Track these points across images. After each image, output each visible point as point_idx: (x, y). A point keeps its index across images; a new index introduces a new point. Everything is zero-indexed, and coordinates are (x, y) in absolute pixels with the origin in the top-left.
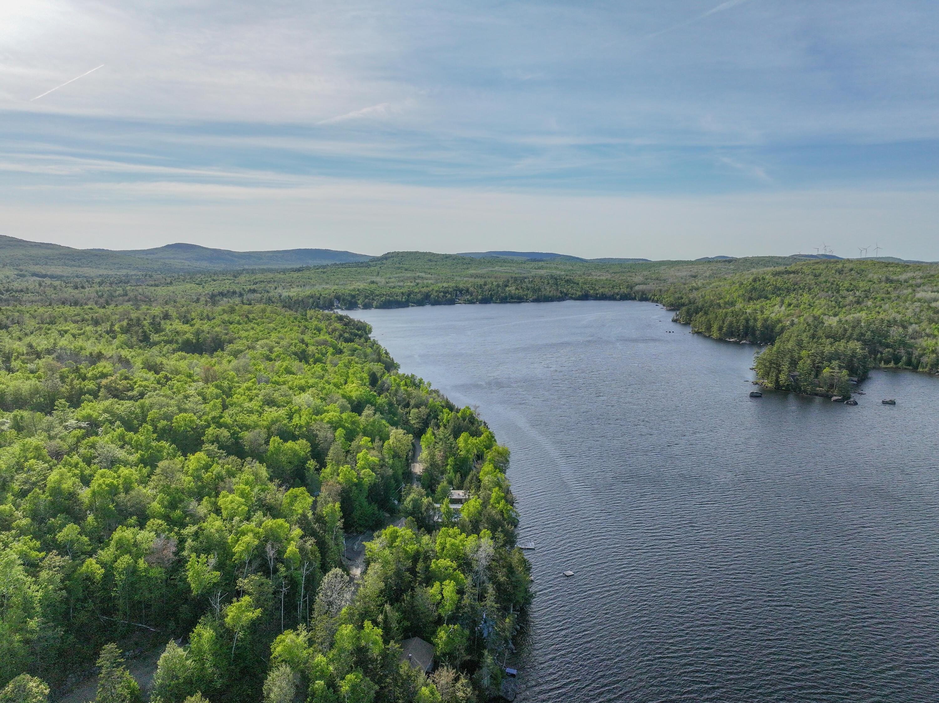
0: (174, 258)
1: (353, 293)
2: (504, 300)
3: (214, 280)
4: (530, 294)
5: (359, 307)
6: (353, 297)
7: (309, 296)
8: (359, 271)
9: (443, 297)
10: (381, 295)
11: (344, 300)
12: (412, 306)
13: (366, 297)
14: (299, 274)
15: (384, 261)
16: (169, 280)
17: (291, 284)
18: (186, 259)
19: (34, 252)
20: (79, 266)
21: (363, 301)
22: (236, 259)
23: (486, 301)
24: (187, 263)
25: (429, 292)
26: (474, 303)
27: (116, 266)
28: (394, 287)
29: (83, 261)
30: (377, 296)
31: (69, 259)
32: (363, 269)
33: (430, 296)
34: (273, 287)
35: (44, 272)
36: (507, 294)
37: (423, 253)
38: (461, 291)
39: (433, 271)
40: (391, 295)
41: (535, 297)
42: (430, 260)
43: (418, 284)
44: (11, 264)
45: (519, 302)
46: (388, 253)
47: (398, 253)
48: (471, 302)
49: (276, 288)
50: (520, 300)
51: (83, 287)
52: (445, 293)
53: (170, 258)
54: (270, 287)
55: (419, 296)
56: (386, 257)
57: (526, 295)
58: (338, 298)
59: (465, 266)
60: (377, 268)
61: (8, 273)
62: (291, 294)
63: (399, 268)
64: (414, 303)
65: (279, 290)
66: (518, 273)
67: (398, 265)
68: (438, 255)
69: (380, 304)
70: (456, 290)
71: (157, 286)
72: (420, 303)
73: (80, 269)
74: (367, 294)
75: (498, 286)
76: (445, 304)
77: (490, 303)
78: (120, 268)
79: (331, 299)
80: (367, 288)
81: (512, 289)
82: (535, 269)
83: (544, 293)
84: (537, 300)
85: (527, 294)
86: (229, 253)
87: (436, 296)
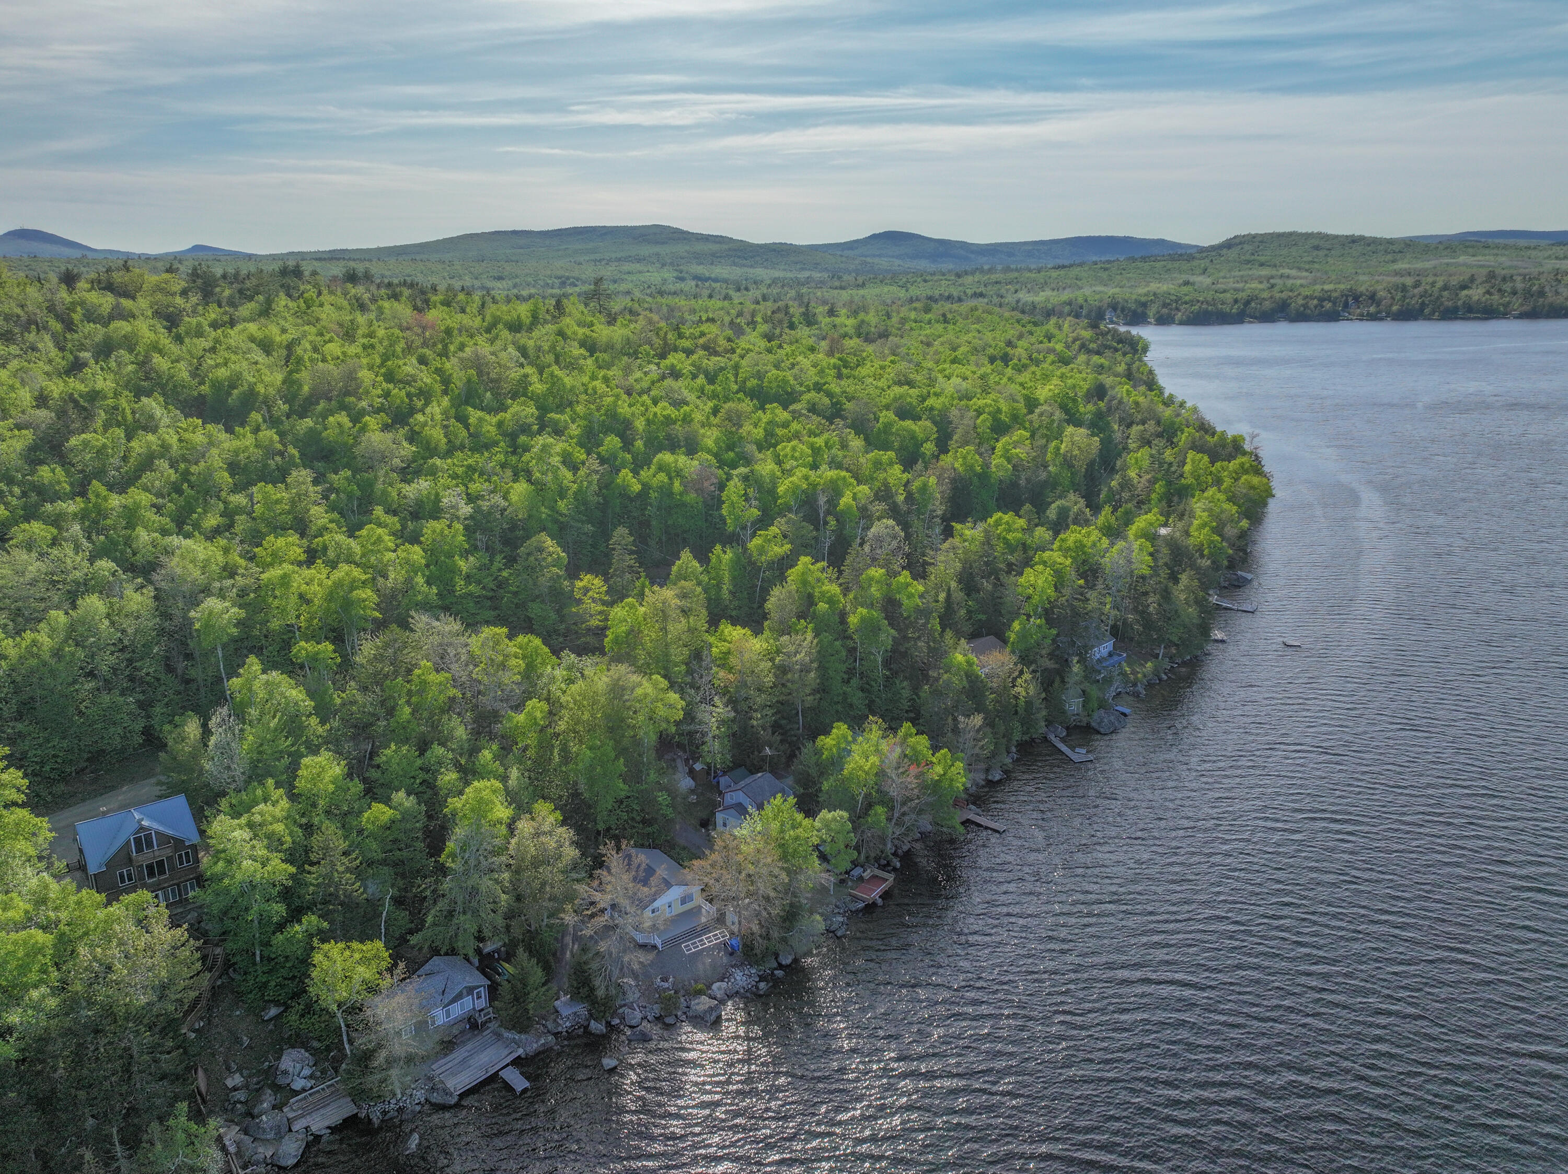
0: (879, 256)
1: (1143, 299)
2: (1450, 314)
3: (925, 281)
4: (1517, 304)
5: (1149, 323)
6: (1144, 305)
7: (1065, 303)
8: (1170, 266)
9: (1316, 307)
10: (1191, 303)
11: (1123, 310)
12: (1250, 322)
13: (1165, 305)
14: (1062, 272)
15: (1224, 251)
16: (860, 281)
17: (1043, 286)
18: (898, 257)
19: (699, 247)
20: (751, 266)
21: (1158, 312)
22: (973, 256)
23: (1407, 315)
24: (897, 262)
25: (1290, 298)
26: (1381, 319)
27: (798, 266)
28: (1225, 291)
29: (758, 258)
30: (1186, 303)
31: (739, 257)
32: (1177, 264)
33: (1289, 305)
34: (1013, 290)
35: (707, 275)
36: (1460, 303)
37: (1306, 234)
38: (1356, 299)
39: (1316, 266)
40: (1214, 302)
41: (1526, 308)
42: (1317, 248)
43: (1273, 286)
44: (672, 264)
45: (1486, 319)
46: (1235, 237)
47: (1254, 236)
48: (1373, 317)
49: (1016, 291)
50: (1488, 313)
51: (747, 289)
52: (1321, 300)
53: (874, 256)
54: (1007, 290)
55: (1267, 305)
56: (1229, 245)
57: (1506, 305)
58: (1114, 307)
59: (1389, 257)
60: (1203, 263)
61: (666, 276)
62: (1037, 299)
63: (1248, 262)
64: (1256, 318)
65: (1021, 295)
66: (1510, 267)
67: (1248, 257)
68: (1337, 237)
69: (1189, 317)
70: (1347, 296)
71: (842, 288)
72: (1267, 317)
73: (751, 270)
74: (1168, 301)
75: (1445, 288)
76: (1318, 321)
77: (1416, 319)
78: (803, 269)
79: (1100, 308)
80: (1172, 292)
81: (1476, 294)
82: (1557, 258)
83: (1550, 300)
84: (1532, 315)
85: (1509, 303)
86: (963, 245)
87: (1303, 305)
